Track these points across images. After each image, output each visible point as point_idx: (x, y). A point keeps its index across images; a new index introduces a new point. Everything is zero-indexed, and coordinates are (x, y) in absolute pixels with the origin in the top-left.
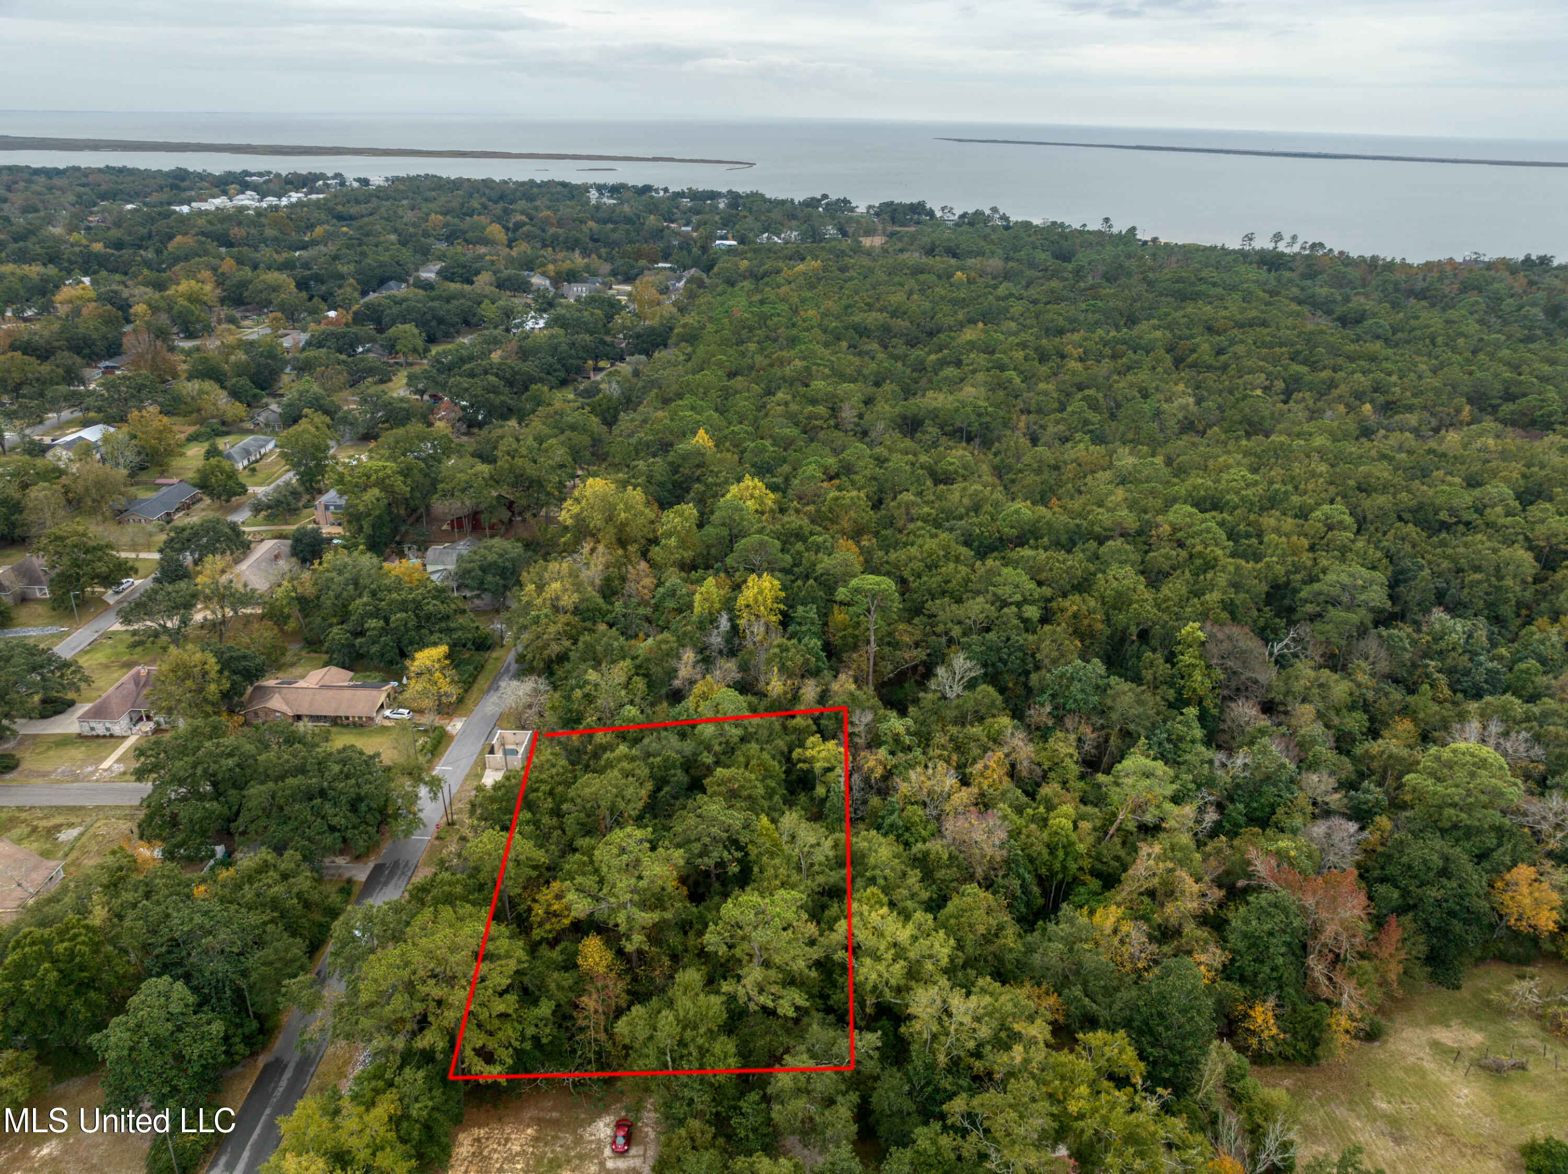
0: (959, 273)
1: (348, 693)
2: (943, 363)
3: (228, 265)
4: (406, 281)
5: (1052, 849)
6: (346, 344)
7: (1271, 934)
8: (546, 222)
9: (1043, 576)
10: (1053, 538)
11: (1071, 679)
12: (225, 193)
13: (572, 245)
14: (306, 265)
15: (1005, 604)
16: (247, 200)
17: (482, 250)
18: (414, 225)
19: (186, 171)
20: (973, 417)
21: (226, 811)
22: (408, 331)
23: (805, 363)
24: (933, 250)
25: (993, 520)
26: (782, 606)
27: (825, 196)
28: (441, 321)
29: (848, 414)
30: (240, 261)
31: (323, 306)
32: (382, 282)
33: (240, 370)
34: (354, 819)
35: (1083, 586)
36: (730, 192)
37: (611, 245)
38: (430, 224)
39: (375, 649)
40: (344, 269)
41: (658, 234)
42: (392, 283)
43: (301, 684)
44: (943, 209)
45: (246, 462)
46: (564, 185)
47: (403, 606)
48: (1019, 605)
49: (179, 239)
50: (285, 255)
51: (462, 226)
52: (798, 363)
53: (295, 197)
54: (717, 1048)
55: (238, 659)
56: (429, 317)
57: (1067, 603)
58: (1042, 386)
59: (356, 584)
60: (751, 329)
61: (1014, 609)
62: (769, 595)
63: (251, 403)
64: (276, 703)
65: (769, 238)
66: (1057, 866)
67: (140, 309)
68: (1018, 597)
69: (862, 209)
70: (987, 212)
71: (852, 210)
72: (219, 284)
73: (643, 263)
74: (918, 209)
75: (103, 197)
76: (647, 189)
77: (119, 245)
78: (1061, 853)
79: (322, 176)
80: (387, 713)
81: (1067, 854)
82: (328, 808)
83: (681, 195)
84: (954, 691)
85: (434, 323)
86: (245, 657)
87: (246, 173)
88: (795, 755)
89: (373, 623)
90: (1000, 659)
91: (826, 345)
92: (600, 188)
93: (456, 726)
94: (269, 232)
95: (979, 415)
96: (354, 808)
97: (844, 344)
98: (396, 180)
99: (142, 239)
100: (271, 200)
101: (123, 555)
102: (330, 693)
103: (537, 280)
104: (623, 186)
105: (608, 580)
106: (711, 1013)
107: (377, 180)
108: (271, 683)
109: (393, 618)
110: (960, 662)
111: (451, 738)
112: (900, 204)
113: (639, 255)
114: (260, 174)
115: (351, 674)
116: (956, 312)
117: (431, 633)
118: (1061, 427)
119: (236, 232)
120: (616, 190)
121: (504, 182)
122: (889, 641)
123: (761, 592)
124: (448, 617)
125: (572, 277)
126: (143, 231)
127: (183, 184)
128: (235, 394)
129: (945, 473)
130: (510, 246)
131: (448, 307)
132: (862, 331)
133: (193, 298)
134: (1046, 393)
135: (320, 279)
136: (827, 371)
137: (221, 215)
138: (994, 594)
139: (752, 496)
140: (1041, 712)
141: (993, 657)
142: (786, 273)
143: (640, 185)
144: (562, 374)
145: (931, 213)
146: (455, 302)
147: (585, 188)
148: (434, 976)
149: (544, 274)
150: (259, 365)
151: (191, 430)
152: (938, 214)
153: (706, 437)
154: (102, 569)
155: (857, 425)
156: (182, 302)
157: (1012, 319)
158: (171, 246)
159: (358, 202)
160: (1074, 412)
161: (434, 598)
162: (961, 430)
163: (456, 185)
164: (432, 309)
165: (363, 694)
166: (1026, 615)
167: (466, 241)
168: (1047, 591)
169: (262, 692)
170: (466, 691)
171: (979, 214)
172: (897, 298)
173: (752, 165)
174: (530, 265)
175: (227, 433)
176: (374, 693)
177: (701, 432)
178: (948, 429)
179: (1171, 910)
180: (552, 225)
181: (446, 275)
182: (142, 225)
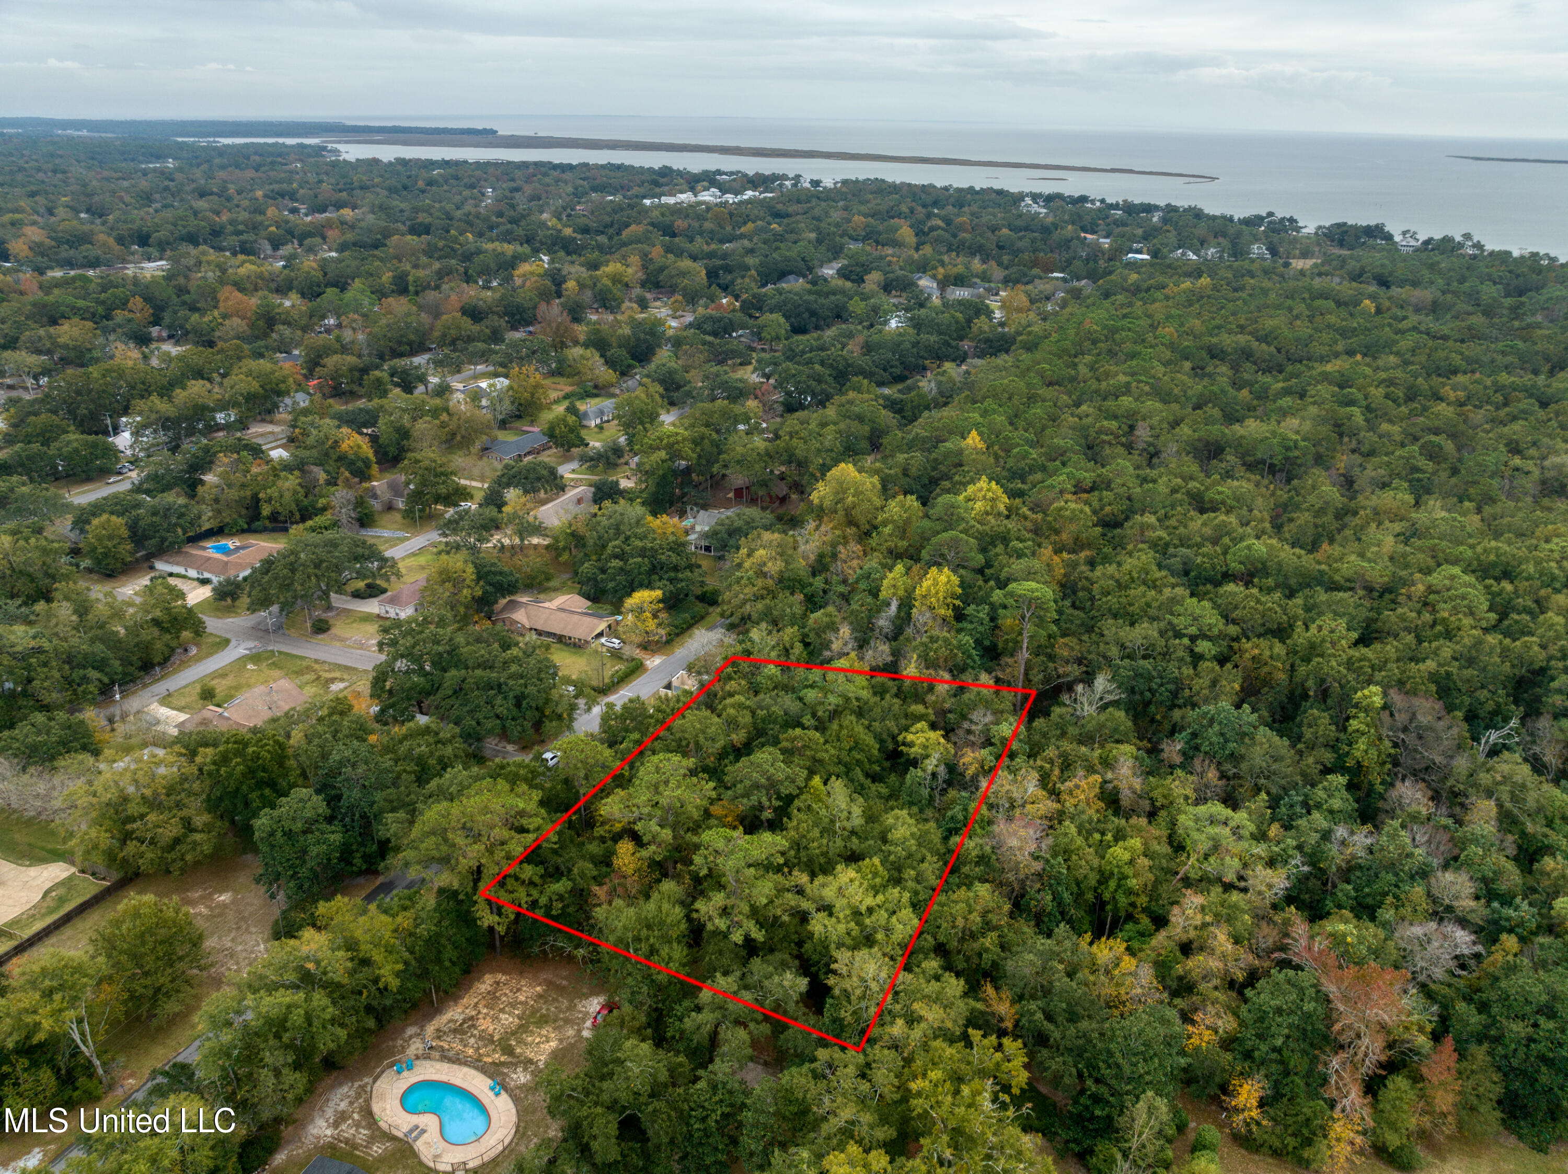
0: (1367, 302)
1: (576, 617)
2: (1287, 392)
3: (656, 252)
4: (804, 276)
5: (1104, 878)
6: (722, 328)
7: (1279, 1011)
8: (961, 228)
9: (1236, 614)
10: (1281, 579)
11: (1212, 721)
12: (692, 189)
13: (977, 250)
14: (725, 256)
15: (1178, 635)
16: (708, 196)
17: (890, 251)
18: (837, 225)
19: (670, 169)
20: (1277, 449)
21: (428, 686)
22: (775, 321)
23: (1128, 379)
24: (1360, 276)
25: (1225, 553)
26: (957, 602)
27: (1270, 214)
28: (813, 313)
29: (1143, 433)
30: (668, 250)
31: (719, 292)
32: (783, 275)
33: (624, 343)
34: (515, 712)
35: (1281, 632)
36: (1168, 205)
37: (1016, 252)
38: (853, 224)
39: (611, 585)
40: (750, 261)
41: (1066, 244)
42: (791, 277)
43: (547, 605)
44: (1404, 233)
45: (598, 421)
46: (1000, 192)
47: (642, 552)
48: (1193, 639)
49: (633, 227)
50: (713, 246)
51: (881, 228)
52: (1122, 378)
53: (749, 194)
54: (665, 951)
55: (495, 573)
56: (802, 309)
57: (1248, 645)
58: (1385, 427)
59: (618, 529)
60: (1094, 342)
61: (1186, 641)
62: (942, 588)
63: (624, 373)
64: (520, 616)
65: (1183, 254)
66: (1107, 896)
67: (571, 285)
68: (1193, 630)
69: (1310, 229)
70: (1458, 238)
71: (1298, 230)
72: (644, 267)
73: (1035, 271)
74: (1376, 232)
75: (595, 189)
76: (1083, 199)
77: (585, 230)
78: (1112, 884)
79: (784, 177)
80: (603, 640)
81: (1119, 886)
82: (499, 700)
83: (1116, 206)
84: (1088, 710)
85: (806, 315)
86: (501, 573)
87: (719, 172)
88: (900, 738)
89: (616, 563)
90: (1150, 690)
91: (1166, 364)
92: (1035, 197)
93: (654, 662)
94: (708, 225)
95: (1288, 449)
96: (518, 705)
97: (1187, 365)
98: (845, 182)
99: (606, 227)
100: (730, 198)
101: (463, 482)
102: (563, 615)
103: (925, 283)
104: (1059, 196)
105: (821, 556)
106: (669, 921)
107: (828, 182)
108: (524, 599)
109: (631, 561)
110: (1101, 682)
111: (646, 670)
112: (1355, 227)
113: (1035, 264)
114: (732, 173)
115: (589, 603)
116: (1336, 342)
117: (661, 579)
118: (1382, 472)
119: (680, 224)
120: (1049, 199)
121: (946, 189)
122: (1044, 651)
123: (936, 583)
124: (676, 569)
125: (960, 281)
126: (608, 219)
127: (661, 180)
128: (610, 363)
129: (1211, 501)
130: (917, 249)
131: (822, 300)
132: (1216, 354)
133: (616, 279)
134: (1388, 435)
135: (728, 269)
136: (1147, 388)
137: (677, 210)
138: (1170, 623)
139: (984, 497)
140: (1173, 749)
141: (1141, 685)
142: (1172, 289)
143: (1076, 195)
144: (898, 371)
145: (1389, 237)
146: (832, 298)
147: (1020, 197)
148: (464, 827)
149: (934, 277)
150: (638, 339)
151: (568, 389)
152: (1398, 238)
153: (978, 438)
154: (443, 490)
155: (1150, 444)
156: (606, 281)
157: (1397, 354)
158: (625, 233)
159: (799, 202)
160: (1401, 457)
161: (671, 549)
162: (1263, 462)
163: (895, 188)
164: (806, 302)
165: (588, 620)
166: (1197, 650)
167: (877, 242)
168: (1233, 630)
169: (513, 605)
170: (677, 635)
171: (1447, 240)
172: (1273, 322)
173: (1213, 179)
174: (923, 268)
175: (596, 396)
176: (596, 621)
177: (974, 433)
178: (1249, 459)
179: (1196, 964)
180: (966, 231)
181: (844, 274)
182: (608, 214)
